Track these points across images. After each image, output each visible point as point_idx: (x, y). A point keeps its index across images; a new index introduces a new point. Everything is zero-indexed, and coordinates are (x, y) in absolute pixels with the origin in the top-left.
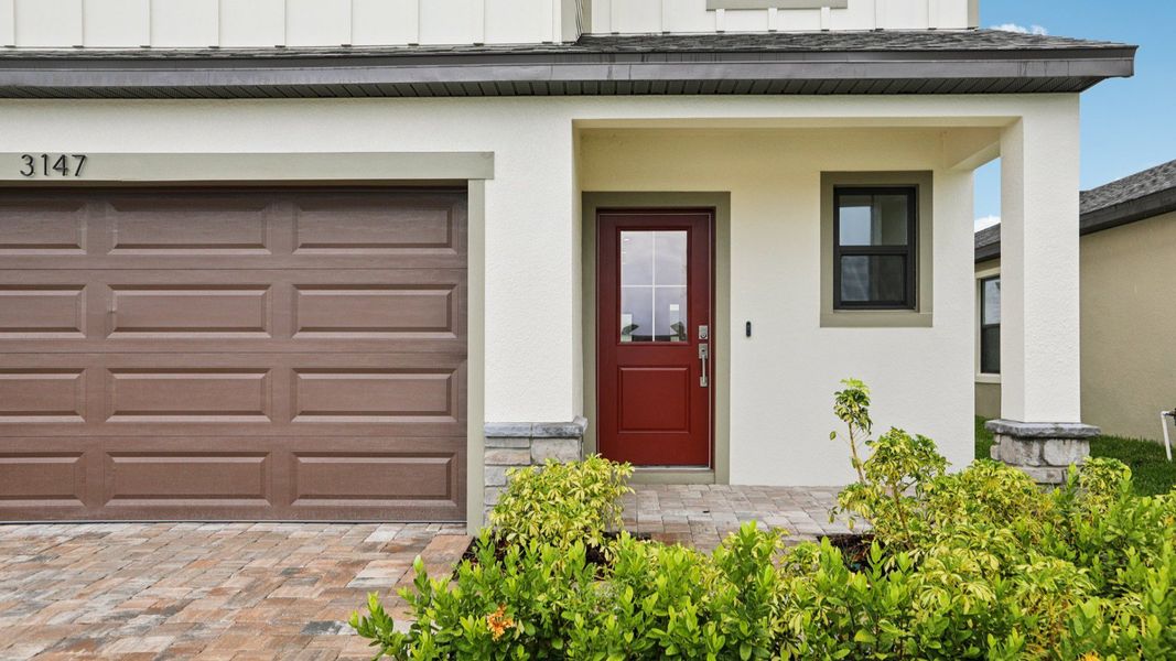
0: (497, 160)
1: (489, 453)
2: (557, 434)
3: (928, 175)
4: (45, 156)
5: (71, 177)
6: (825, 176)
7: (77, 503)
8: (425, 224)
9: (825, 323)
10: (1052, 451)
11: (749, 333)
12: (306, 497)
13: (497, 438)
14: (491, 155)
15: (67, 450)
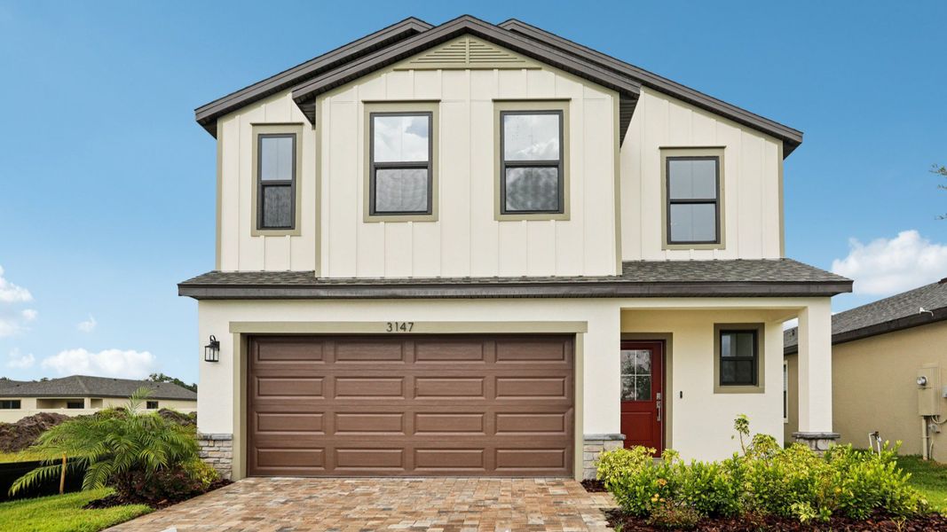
0: (589, 325)
1: (586, 447)
2: (614, 438)
3: (763, 324)
4: (397, 323)
5: (407, 332)
6: (716, 325)
7: (402, 469)
8: (554, 350)
9: (716, 391)
10: (821, 444)
11: (681, 397)
12: (500, 467)
13: (589, 440)
14: (586, 322)
15: (397, 446)
